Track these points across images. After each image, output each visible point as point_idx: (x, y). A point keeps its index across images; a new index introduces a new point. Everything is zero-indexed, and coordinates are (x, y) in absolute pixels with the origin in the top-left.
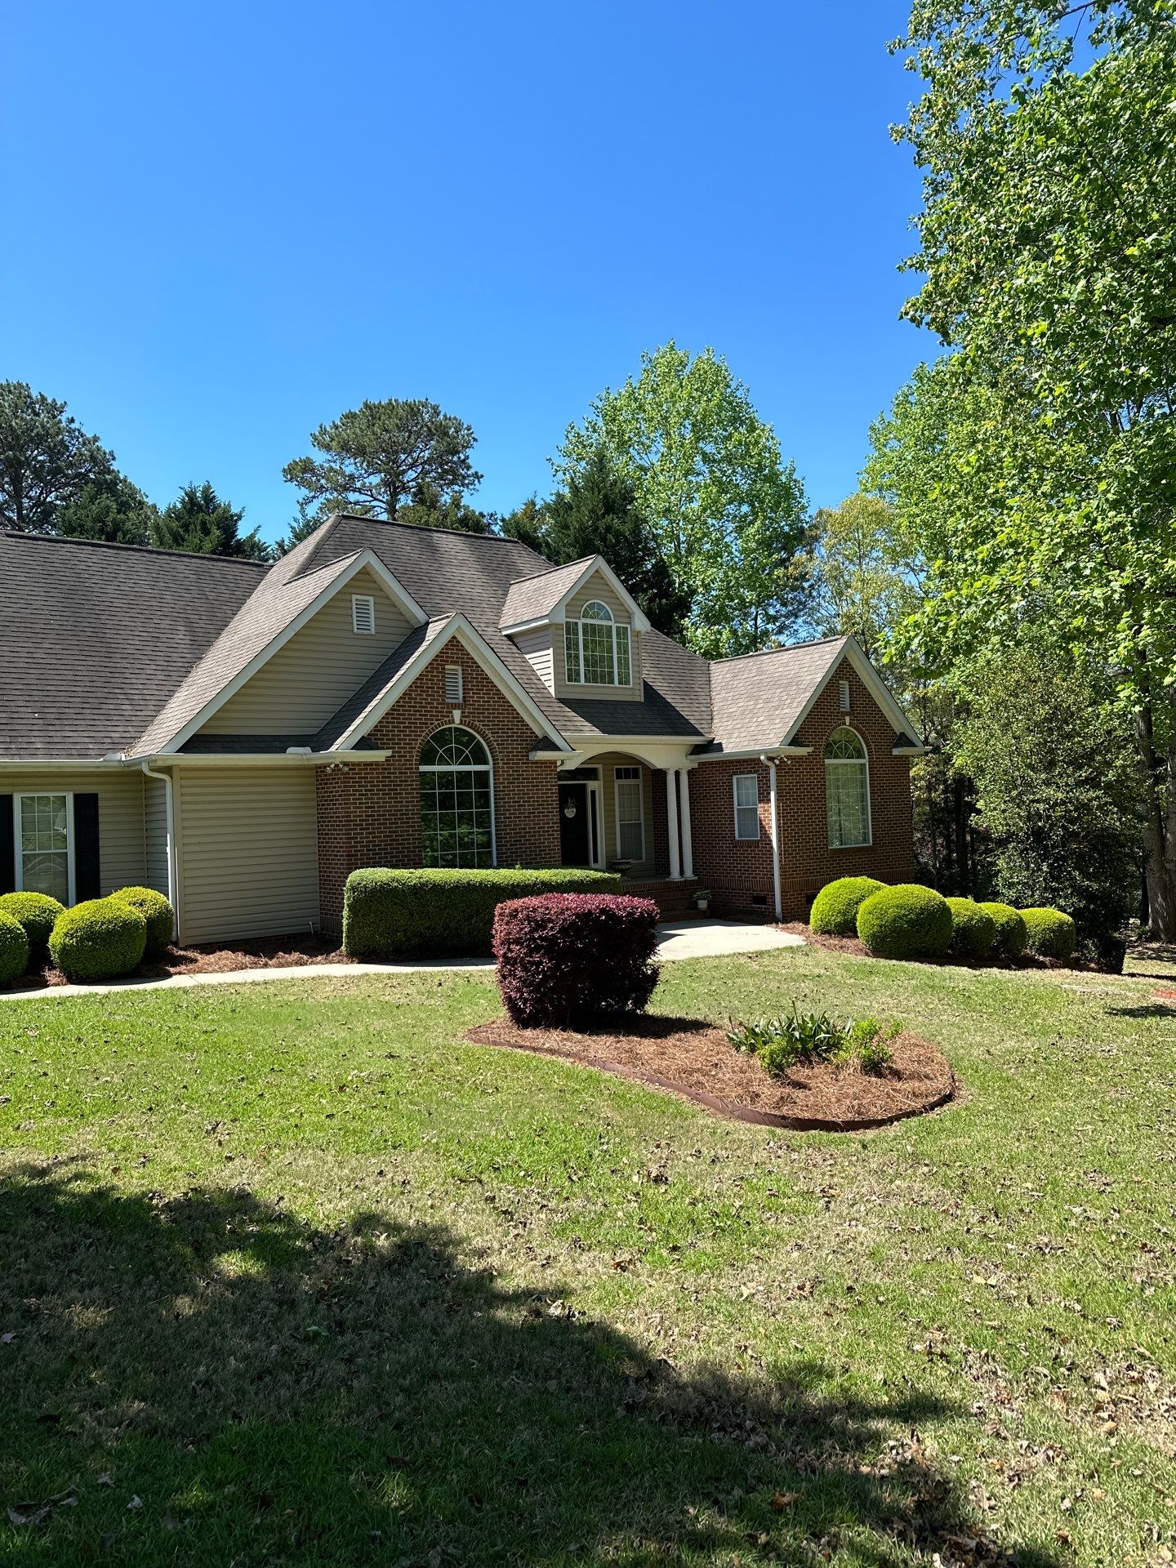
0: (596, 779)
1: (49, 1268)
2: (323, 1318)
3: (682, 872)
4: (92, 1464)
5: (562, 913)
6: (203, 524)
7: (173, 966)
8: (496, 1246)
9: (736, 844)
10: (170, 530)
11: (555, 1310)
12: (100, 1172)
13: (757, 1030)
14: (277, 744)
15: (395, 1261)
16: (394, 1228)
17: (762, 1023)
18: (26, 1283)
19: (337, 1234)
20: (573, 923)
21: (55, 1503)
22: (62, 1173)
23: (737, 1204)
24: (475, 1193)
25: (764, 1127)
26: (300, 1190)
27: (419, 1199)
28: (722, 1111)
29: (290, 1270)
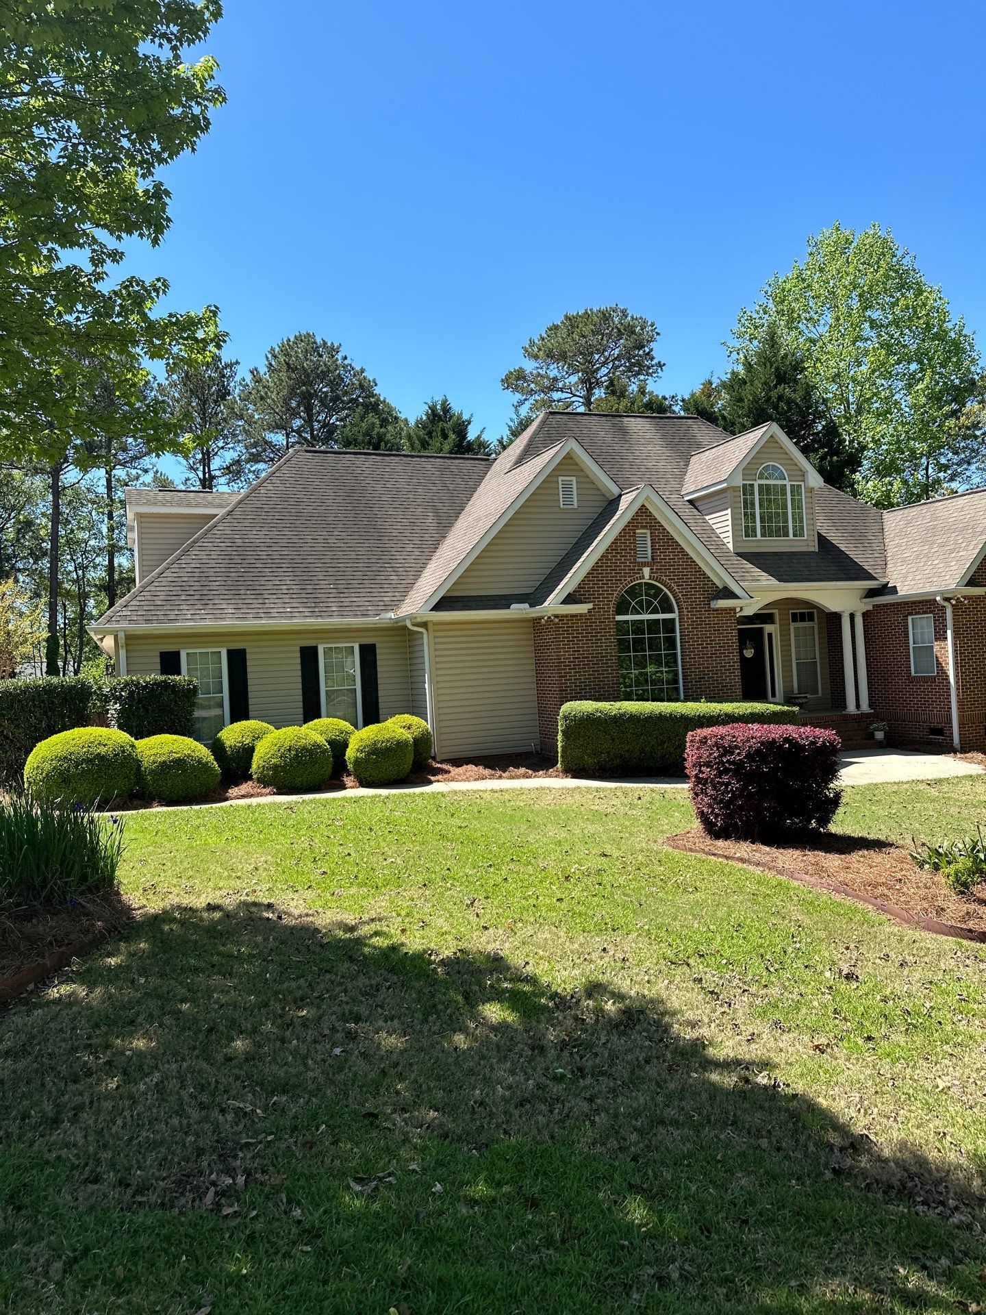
0: (773, 622)
1: (362, 1002)
2: (567, 1063)
3: (858, 706)
4: (404, 1153)
5: (748, 741)
6: (443, 430)
7: (434, 775)
8: (706, 1020)
9: (911, 680)
10: (419, 437)
11: (762, 1079)
12: (393, 931)
13: (940, 850)
14: (502, 602)
15: (621, 1023)
16: (619, 997)
17: (945, 844)
18: (347, 1011)
19: (572, 997)
20: (758, 751)
21: (380, 1179)
22: (365, 930)
23: (928, 1005)
24: (684, 974)
25: (950, 938)
26: (541, 958)
27: (638, 974)
28: (907, 922)
29: (539, 1022)
